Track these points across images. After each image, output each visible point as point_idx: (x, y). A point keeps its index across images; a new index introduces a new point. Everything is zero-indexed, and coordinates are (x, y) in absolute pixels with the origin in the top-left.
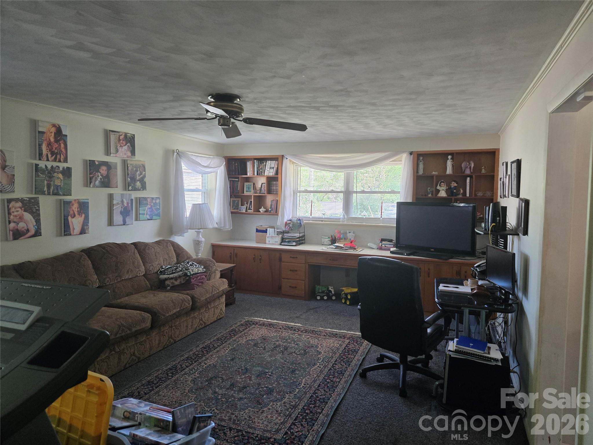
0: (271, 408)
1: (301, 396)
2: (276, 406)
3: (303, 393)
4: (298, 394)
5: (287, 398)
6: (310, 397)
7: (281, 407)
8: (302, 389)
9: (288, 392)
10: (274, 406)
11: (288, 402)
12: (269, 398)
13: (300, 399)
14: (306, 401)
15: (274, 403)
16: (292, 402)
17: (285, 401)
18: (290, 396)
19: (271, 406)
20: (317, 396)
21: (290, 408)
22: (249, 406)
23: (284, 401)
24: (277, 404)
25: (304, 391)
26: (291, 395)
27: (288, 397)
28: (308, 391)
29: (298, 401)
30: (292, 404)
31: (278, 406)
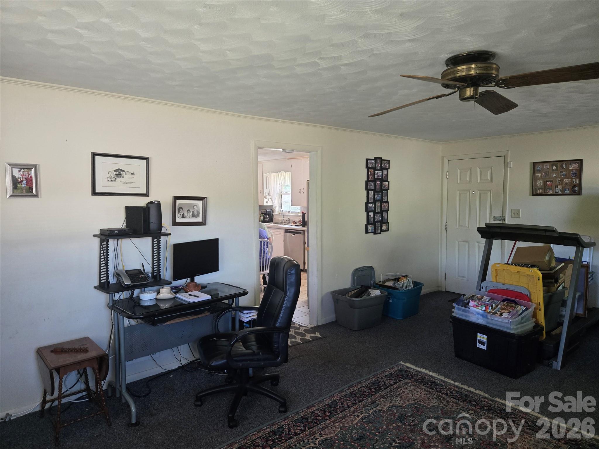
0: (406, 402)
1: (370, 405)
2: (401, 402)
3: (367, 407)
4: (373, 407)
5: (386, 406)
6: (362, 401)
7: (397, 400)
8: (364, 411)
9: (382, 411)
10: (403, 403)
11: (387, 402)
12: (405, 411)
13: (373, 402)
14: (369, 399)
15: (401, 405)
16: (383, 401)
17: (389, 404)
18: (382, 408)
19: (405, 403)
20: (354, 400)
21: (388, 397)
22: (428, 408)
23: (391, 404)
24: (399, 403)
25: (364, 409)
26: (380, 409)
27: (384, 407)
28: (360, 407)
29: (377, 401)
30: (384, 400)
31: (398, 402)
